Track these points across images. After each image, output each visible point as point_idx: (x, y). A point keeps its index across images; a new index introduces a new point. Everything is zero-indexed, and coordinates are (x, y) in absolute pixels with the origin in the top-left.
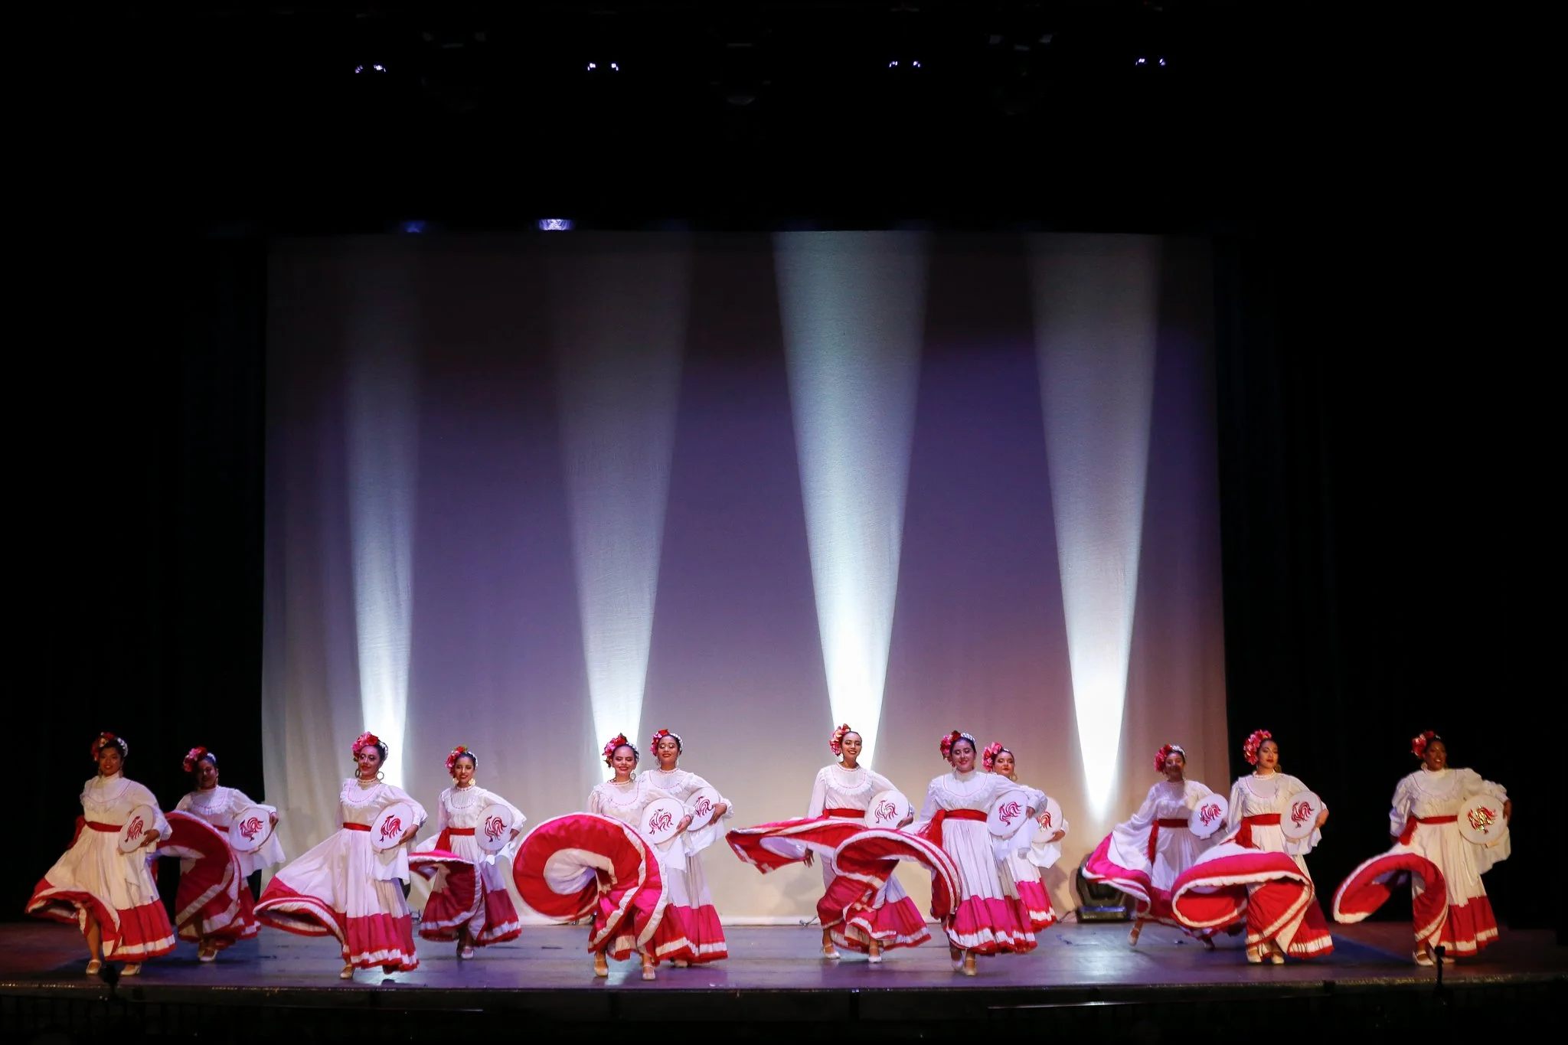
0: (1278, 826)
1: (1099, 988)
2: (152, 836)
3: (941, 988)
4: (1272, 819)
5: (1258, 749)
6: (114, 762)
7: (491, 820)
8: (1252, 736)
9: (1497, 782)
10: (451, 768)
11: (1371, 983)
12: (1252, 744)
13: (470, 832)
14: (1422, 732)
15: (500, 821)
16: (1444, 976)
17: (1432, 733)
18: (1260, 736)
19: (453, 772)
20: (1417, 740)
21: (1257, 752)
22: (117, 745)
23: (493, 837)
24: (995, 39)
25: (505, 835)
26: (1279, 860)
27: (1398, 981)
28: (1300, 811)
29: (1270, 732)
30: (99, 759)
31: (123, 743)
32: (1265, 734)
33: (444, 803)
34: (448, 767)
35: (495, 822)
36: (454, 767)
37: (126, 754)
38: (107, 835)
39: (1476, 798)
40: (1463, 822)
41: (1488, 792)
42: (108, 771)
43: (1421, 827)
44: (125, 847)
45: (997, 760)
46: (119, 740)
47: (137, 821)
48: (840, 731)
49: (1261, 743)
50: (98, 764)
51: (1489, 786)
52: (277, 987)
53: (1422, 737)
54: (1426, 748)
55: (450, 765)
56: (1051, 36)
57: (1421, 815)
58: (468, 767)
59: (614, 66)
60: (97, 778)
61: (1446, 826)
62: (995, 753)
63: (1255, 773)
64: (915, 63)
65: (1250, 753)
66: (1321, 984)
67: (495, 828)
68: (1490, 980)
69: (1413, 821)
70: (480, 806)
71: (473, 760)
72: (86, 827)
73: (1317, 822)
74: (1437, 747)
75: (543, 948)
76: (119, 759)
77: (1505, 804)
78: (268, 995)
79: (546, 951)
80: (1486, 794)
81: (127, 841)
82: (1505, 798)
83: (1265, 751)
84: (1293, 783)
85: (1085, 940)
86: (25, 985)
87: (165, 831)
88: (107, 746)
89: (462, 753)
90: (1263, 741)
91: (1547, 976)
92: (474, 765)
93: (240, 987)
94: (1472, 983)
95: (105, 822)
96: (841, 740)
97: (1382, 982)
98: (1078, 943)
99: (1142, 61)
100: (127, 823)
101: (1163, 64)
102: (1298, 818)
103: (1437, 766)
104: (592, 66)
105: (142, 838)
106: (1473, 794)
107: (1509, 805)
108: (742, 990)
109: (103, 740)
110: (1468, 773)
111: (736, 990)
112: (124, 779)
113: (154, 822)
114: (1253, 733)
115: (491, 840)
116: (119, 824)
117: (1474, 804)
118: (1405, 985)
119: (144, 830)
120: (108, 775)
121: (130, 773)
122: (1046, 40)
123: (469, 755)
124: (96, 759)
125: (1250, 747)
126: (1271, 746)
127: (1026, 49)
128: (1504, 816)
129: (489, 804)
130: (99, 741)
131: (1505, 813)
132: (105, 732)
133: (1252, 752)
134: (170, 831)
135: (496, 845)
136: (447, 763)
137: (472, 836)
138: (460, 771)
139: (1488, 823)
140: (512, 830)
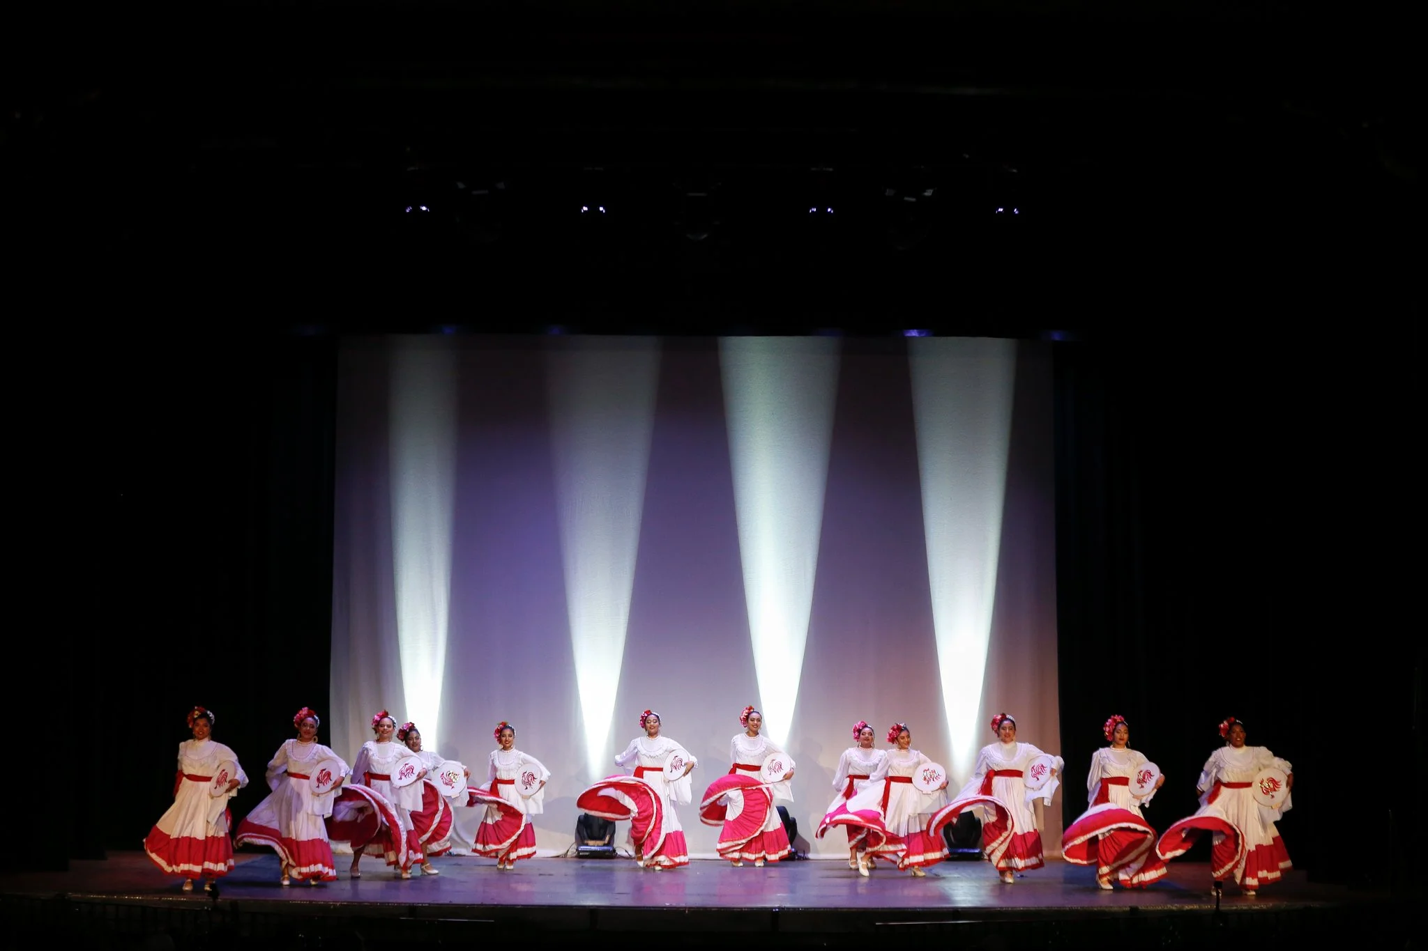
0: (1127, 787)
1: (960, 910)
2: (234, 784)
3: (841, 908)
4: (1123, 781)
5: (1114, 730)
6: (205, 729)
7: (526, 775)
8: (1110, 720)
9: (1285, 759)
10: (498, 737)
11: (1166, 908)
12: (1109, 726)
13: (511, 782)
14: (1225, 719)
15: (533, 775)
16: (1220, 904)
17: (1233, 719)
18: (1115, 720)
19: (500, 741)
20: (1222, 726)
21: (1112, 733)
22: (207, 716)
23: (528, 786)
24: (890, 193)
25: (536, 785)
26: (1123, 815)
27: (1187, 907)
28: (1144, 778)
29: (1121, 715)
30: (193, 725)
31: (211, 715)
32: (1118, 718)
33: (493, 761)
34: (496, 737)
35: (528, 776)
36: (500, 736)
37: (213, 722)
38: (202, 784)
39: (1267, 770)
40: (1255, 790)
41: (1277, 766)
42: (201, 737)
43: (1224, 790)
44: (214, 792)
46: (209, 712)
47: (224, 773)
48: (747, 711)
49: (1115, 726)
50: (192, 730)
51: (1278, 762)
52: (338, 902)
53: (1225, 723)
54: (1229, 730)
55: (497, 735)
56: (932, 191)
57: (1225, 779)
58: (510, 736)
59: (601, 209)
60: (190, 741)
61: (1243, 791)
62: (861, 728)
63: (1111, 746)
64: (829, 210)
66: (1128, 909)
67: (529, 779)
68: (1256, 907)
69: (1218, 784)
70: (519, 764)
71: (513, 731)
72: (184, 778)
73: (1156, 783)
74: (1237, 729)
75: (540, 875)
76: (208, 728)
77: (1289, 776)
78: (332, 907)
79: (542, 877)
80: (1275, 768)
81: (216, 788)
82: (1289, 772)
83: (1118, 732)
84: (1139, 756)
85: (950, 874)
86: (149, 898)
87: (244, 780)
88: (200, 717)
89: (505, 726)
90: (1117, 724)
91: (1299, 905)
92: (513, 734)
93: (311, 902)
94: (1242, 909)
95: (200, 773)
96: (747, 717)
97: (1174, 908)
98: (944, 876)
100: (216, 775)
101: (1017, 213)
102: (1141, 781)
103: (1239, 743)
104: (585, 209)
105: (227, 785)
106: (1265, 767)
107: (1291, 778)
108: (690, 908)
109: (197, 712)
110: (1263, 751)
111: (685, 908)
112: (211, 742)
113: (235, 773)
114: (1110, 718)
115: (527, 788)
116: (210, 775)
117: (1265, 774)
118: (1191, 910)
119: (228, 779)
120: (200, 739)
121: (216, 737)
122: (928, 193)
123: (511, 728)
124: (190, 726)
125: (1107, 729)
126: (1122, 728)
127: (906, 199)
128: (1287, 786)
129: (525, 762)
130: (193, 713)
131: (1288, 784)
132: (198, 706)
133: (1109, 732)
134: (247, 781)
135: (530, 791)
136: (495, 734)
137: (513, 785)
138: (504, 739)
139: (1275, 790)
140: (541, 781)
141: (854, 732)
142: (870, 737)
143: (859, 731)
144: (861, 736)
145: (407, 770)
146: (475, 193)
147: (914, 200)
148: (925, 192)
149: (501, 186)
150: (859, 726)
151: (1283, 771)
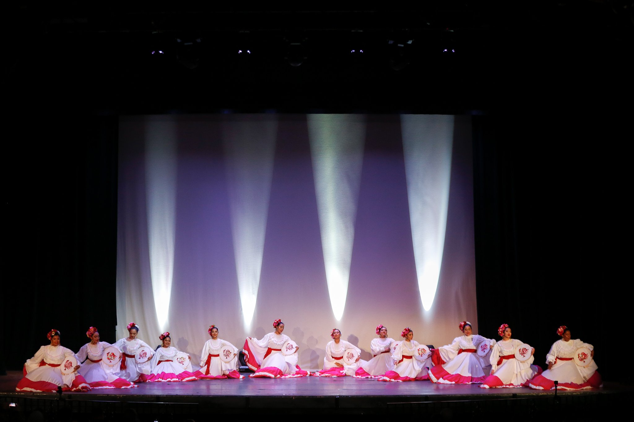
0: (515, 359)
2: (77, 368)
3: (369, 396)
5: (504, 331)
7: (225, 351)
8: (502, 326)
10: (210, 333)
12: (502, 329)
15: (229, 351)
17: (566, 327)
19: (211, 335)
20: (560, 330)
21: (504, 332)
23: (227, 357)
24: (391, 42)
25: (232, 356)
27: (540, 394)
28: (523, 352)
29: (508, 325)
32: (506, 325)
35: (227, 352)
36: (211, 332)
39: (581, 349)
45: (381, 330)
49: (505, 329)
52: (121, 395)
53: (562, 328)
54: (563, 332)
55: (210, 332)
56: (412, 41)
58: (216, 332)
59: (248, 51)
62: (380, 328)
63: (503, 340)
64: (361, 51)
65: (501, 332)
68: (575, 394)
70: (221, 346)
71: (217, 329)
73: (531, 353)
74: (567, 332)
77: (592, 352)
78: (118, 397)
80: (585, 348)
82: (592, 350)
83: (507, 331)
89: (213, 327)
90: (506, 328)
92: (218, 331)
93: (108, 395)
94: (568, 395)
97: (534, 394)
99: (446, 50)
101: (454, 52)
102: (522, 354)
103: (567, 339)
104: (240, 51)
107: (593, 352)
108: (295, 396)
111: (293, 396)
114: (502, 325)
115: (227, 358)
117: (580, 351)
118: (543, 395)
122: (410, 42)
125: (501, 330)
126: (509, 330)
127: (399, 45)
128: (591, 356)
131: (591, 355)
133: (502, 332)
135: (229, 359)
136: (209, 331)
137: (219, 357)
138: (213, 333)
139: (585, 359)
140: (234, 354)
141: (377, 330)
142: (385, 332)
143: (380, 329)
144: (381, 331)
145: (143, 354)
146: (186, 44)
147: (403, 46)
148: (408, 41)
149: (199, 40)
150: (380, 327)
151: (589, 349)
